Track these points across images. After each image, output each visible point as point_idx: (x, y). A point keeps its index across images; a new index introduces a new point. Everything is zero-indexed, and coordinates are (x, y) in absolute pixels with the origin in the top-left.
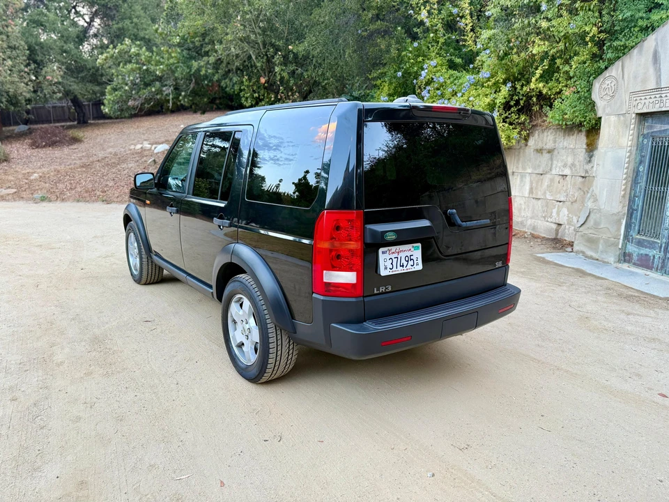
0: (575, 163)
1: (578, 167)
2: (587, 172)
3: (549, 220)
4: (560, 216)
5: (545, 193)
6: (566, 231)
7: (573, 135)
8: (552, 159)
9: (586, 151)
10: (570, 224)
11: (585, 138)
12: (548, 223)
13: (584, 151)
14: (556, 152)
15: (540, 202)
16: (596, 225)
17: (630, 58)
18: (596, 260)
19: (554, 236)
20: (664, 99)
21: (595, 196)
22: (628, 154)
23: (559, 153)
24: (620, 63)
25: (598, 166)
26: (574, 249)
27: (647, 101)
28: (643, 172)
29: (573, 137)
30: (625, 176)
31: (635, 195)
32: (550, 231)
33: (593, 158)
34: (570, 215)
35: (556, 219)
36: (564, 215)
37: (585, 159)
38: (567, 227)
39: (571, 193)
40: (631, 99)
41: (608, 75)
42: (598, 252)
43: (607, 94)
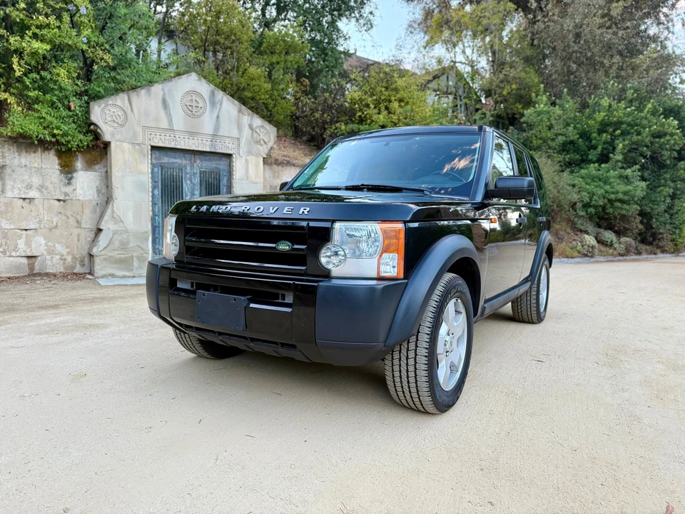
0: (46, 184)
1: (52, 189)
2: (66, 194)
3: (14, 254)
4: (33, 246)
6: (49, 263)
7: (35, 152)
8: (2, 179)
9: (61, 172)
10: (52, 254)
11: (56, 158)
12: (11, 259)
13: (58, 172)
14: (8, 171)
16: (124, 246)
17: (138, 95)
18: (134, 277)
19: (27, 272)
20: (179, 139)
21: (118, 218)
22: (150, 180)
23: (13, 171)
24: (126, 97)
25: (115, 189)
26: (96, 275)
27: (163, 138)
28: (158, 195)
29: (36, 155)
30: (151, 199)
31: (154, 215)
32: (18, 267)
33: (73, 181)
34: (49, 244)
35: (25, 251)
36: (39, 245)
37: (61, 180)
38: (48, 257)
39: (46, 219)
40: (144, 132)
41: (110, 102)
42: (132, 270)
43: (114, 121)
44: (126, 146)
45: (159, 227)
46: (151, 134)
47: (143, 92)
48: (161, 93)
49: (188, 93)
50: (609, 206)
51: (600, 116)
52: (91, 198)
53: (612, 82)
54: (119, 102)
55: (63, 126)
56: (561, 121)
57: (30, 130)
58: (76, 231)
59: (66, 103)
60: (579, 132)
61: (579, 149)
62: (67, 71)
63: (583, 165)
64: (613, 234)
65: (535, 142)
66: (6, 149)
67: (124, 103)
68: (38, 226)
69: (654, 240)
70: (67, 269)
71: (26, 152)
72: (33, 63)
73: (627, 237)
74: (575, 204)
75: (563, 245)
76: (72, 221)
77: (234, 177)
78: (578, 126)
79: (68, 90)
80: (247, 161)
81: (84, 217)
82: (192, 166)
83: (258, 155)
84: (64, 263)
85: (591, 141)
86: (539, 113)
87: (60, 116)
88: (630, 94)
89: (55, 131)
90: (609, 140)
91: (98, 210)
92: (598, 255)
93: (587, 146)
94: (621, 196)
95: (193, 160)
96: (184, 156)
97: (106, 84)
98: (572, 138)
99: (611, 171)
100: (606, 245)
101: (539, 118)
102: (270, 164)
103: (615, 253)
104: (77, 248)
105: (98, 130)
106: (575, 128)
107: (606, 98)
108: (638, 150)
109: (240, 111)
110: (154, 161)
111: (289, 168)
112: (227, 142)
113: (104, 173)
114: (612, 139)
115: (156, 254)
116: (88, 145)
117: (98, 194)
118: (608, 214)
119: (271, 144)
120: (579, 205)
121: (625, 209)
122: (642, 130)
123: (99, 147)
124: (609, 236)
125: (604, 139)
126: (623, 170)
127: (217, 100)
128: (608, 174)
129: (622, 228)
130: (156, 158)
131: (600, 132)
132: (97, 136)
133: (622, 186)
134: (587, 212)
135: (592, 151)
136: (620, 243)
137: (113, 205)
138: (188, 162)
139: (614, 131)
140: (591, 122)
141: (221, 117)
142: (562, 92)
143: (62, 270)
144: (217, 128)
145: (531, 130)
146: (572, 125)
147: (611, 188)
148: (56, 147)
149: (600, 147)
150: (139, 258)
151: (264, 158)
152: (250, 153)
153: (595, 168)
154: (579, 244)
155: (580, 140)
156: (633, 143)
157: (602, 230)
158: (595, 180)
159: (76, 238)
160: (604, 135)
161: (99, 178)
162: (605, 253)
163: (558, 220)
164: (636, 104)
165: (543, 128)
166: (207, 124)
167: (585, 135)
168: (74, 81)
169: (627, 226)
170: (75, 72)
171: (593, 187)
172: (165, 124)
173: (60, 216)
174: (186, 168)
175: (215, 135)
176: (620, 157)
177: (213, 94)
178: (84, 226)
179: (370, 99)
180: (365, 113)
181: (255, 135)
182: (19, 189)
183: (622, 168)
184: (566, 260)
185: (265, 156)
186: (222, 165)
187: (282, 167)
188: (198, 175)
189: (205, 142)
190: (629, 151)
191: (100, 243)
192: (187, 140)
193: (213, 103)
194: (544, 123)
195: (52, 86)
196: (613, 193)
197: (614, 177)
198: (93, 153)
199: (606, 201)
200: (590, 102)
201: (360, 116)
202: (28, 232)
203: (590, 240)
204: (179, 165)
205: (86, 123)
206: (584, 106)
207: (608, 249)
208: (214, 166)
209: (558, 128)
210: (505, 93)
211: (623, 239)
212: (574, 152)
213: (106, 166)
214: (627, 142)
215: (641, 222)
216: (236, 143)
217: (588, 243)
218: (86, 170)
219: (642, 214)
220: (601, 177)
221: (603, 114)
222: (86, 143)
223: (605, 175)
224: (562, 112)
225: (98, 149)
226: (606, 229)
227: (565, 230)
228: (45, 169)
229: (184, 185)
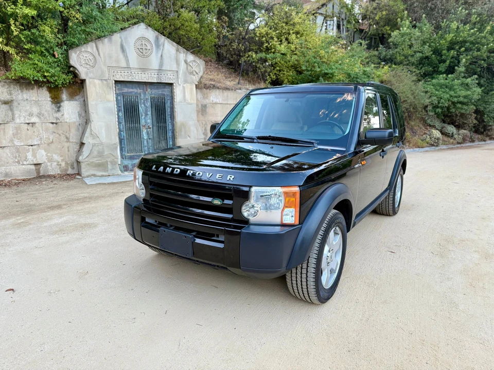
0: (42, 112)
1: (47, 115)
2: (57, 119)
3: (25, 163)
4: (38, 157)
5: (12, 141)
6: (50, 168)
7: (32, 89)
8: (11, 110)
9: (52, 102)
10: (52, 162)
11: (48, 93)
12: (23, 166)
13: (50, 103)
14: (15, 104)
15: (7, 150)
16: (101, 154)
17: (103, 43)
18: (109, 176)
19: (35, 175)
20: (134, 74)
21: (95, 135)
22: (116, 106)
23: (19, 104)
24: (94, 45)
25: (91, 114)
26: (83, 175)
27: (123, 74)
28: (122, 116)
29: (34, 91)
30: (117, 119)
31: (120, 131)
32: (29, 172)
33: (61, 109)
34: (49, 154)
35: (33, 161)
36: (41, 156)
37: (53, 109)
38: (49, 164)
39: (45, 137)
40: (109, 71)
41: (83, 50)
42: (108, 171)
43: (87, 64)
44: (97, 82)
45: (124, 139)
46: (114, 72)
47: (106, 40)
48: (120, 40)
49: (138, 39)
50: (452, 106)
51: (449, 37)
52: (75, 120)
53: (460, 8)
54: (89, 49)
55: (51, 70)
56: (419, 41)
57: (28, 74)
58: (66, 145)
59: (52, 52)
60: (433, 49)
61: (432, 63)
62: (50, 28)
63: (435, 75)
64: (454, 128)
65: (398, 58)
66: (12, 88)
67: (93, 49)
68: (40, 142)
69: (484, 131)
70: (62, 172)
71: (26, 89)
72: (25, 22)
73: (465, 129)
74: (427, 106)
75: (416, 138)
76: (63, 138)
77: (175, 100)
78: (432, 44)
79: (52, 42)
80: (184, 87)
81: (71, 134)
82: (145, 94)
83: (191, 83)
84: (60, 168)
85: (442, 56)
86: (403, 35)
87: (48, 62)
88: (474, 18)
89: (46, 74)
90: (455, 55)
91: (80, 129)
92: (442, 144)
93: (438, 60)
94: (461, 99)
95: (145, 89)
96: (138, 86)
97: (79, 36)
98: (427, 54)
99: (456, 80)
100: (449, 136)
101: (403, 39)
102: (201, 89)
103: (455, 142)
104: (68, 156)
105: (76, 71)
106: (429, 46)
107: (455, 22)
108: (477, 63)
109: (177, 50)
110: (118, 92)
111: (214, 90)
112: (169, 74)
113: (82, 102)
114: (457, 54)
115: (123, 159)
116: (70, 82)
117: (79, 118)
118: (451, 112)
119: (201, 74)
120: (430, 108)
121: (464, 109)
122: (481, 47)
123: (77, 82)
124: (451, 129)
125: (451, 55)
126: (464, 79)
127: (160, 43)
128: (453, 82)
129: (461, 123)
130: (119, 89)
131: (450, 49)
132: (75, 75)
133: (463, 92)
134: (435, 112)
135: (442, 64)
136: (459, 135)
137: (91, 125)
138: (142, 91)
139: (460, 49)
140: (442, 42)
141: (164, 55)
142: (422, 17)
143: (59, 172)
144: (161, 64)
145: (396, 48)
146: (428, 44)
147: (455, 93)
148: (47, 85)
149: (448, 61)
150: (111, 163)
151: (196, 85)
152: (186, 81)
153: (444, 78)
154: (428, 137)
155: (433, 56)
156: (474, 58)
157: (446, 125)
158: (444, 87)
159: (67, 149)
160: (452, 52)
161: (79, 105)
162: (447, 142)
163: (414, 118)
164: (478, 26)
165: (405, 47)
166: (154, 62)
167: (437, 52)
168: (56, 36)
169: (465, 122)
170: (56, 28)
171: (441, 92)
172: (124, 64)
173: (54, 134)
174: (140, 96)
175: (160, 70)
176: (462, 69)
177: (157, 38)
178: (71, 140)
179: (274, 33)
180: (271, 44)
181: (189, 68)
182: (24, 117)
183: (464, 77)
184: (417, 149)
185: (197, 83)
186: (166, 91)
187: (210, 90)
188: (149, 100)
189: (153, 75)
190: (470, 64)
191: (84, 153)
192: (140, 75)
193: (158, 46)
194: (406, 43)
195: (40, 40)
196: (456, 97)
197: (457, 85)
198: (73, 87)
199: (450, 103)
200: (443, 25)
201: (267, 47)
202: (33, 147)
203: (436, 133)
204: (136, 93)
205: (67, 66)
206: (438, 27)
207: (449, 139)
208: (160, 92)
209: (416, 47)
210: (377, 18)
211: (462, 131)
212: (428, 65)
213: (83, 97)
214: (469, 57)
215: (476, 118)
216: (175, 75)
217: (435, 136)
218: (70, 100)
219: (477, 112)
220: (448, 84)
221: (452, 35)
222: (68, 81)
223: (450, 83)
224: (420, 34)
225: (77, 85)
226: (449, 124)
227: (418, 126)
228: (40, 101)
229: (140, 108)
